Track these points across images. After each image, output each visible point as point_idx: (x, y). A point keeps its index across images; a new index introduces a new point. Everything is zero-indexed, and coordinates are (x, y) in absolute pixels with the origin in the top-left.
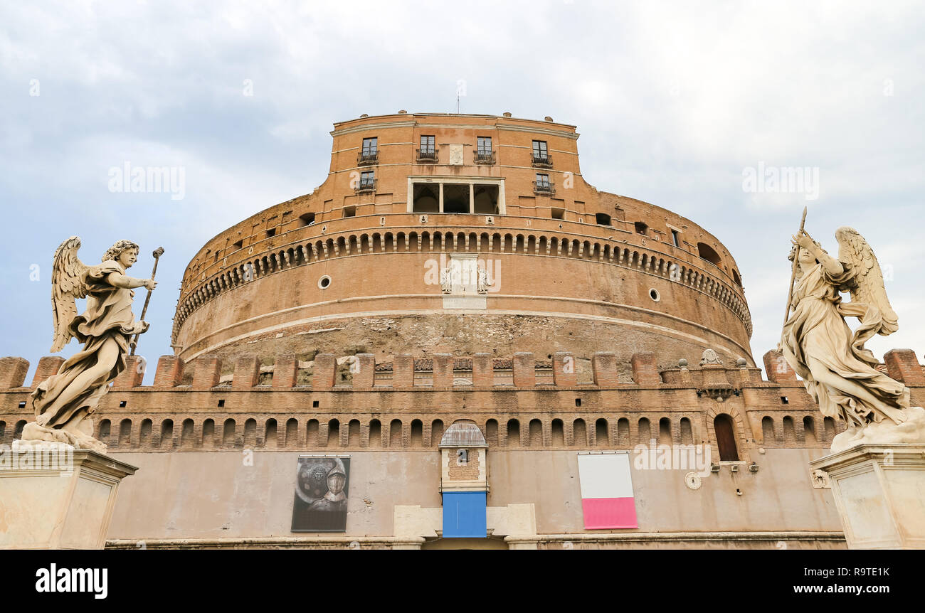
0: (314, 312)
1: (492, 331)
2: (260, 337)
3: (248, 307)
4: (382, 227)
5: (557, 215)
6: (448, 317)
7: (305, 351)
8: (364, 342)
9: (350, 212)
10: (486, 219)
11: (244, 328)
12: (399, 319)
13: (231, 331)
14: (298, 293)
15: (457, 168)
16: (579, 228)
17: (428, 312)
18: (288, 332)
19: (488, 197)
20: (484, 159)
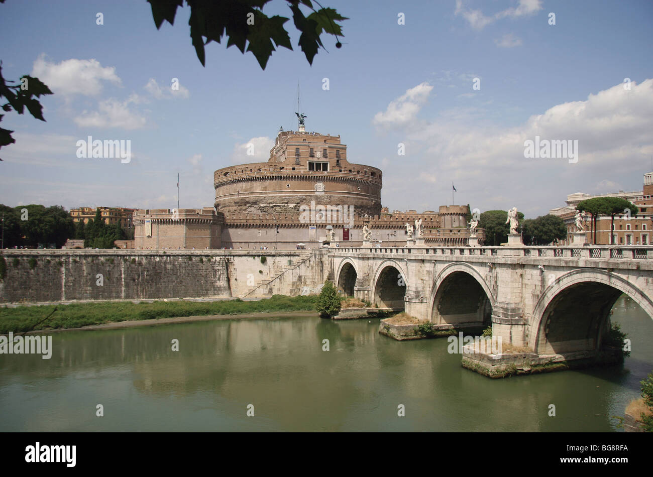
0: (286, 193)
1: (325, 199)
2: (272, 197)
3: (266, 187)
4: (302, 174)
5: (340, 171)
6: (316, 196)
7: (285, 202)
8: (299, 201)
9: (294, 169)
10: (325, 172)
11: (266, 193)
12: (306, 196)
13: (261, 193)
14: (281, 187)
15: (319, 158)
16: (345, 175)
17: (312, 195)
18: (280, 197)
19: (325, 166)
20: (325, 156)
